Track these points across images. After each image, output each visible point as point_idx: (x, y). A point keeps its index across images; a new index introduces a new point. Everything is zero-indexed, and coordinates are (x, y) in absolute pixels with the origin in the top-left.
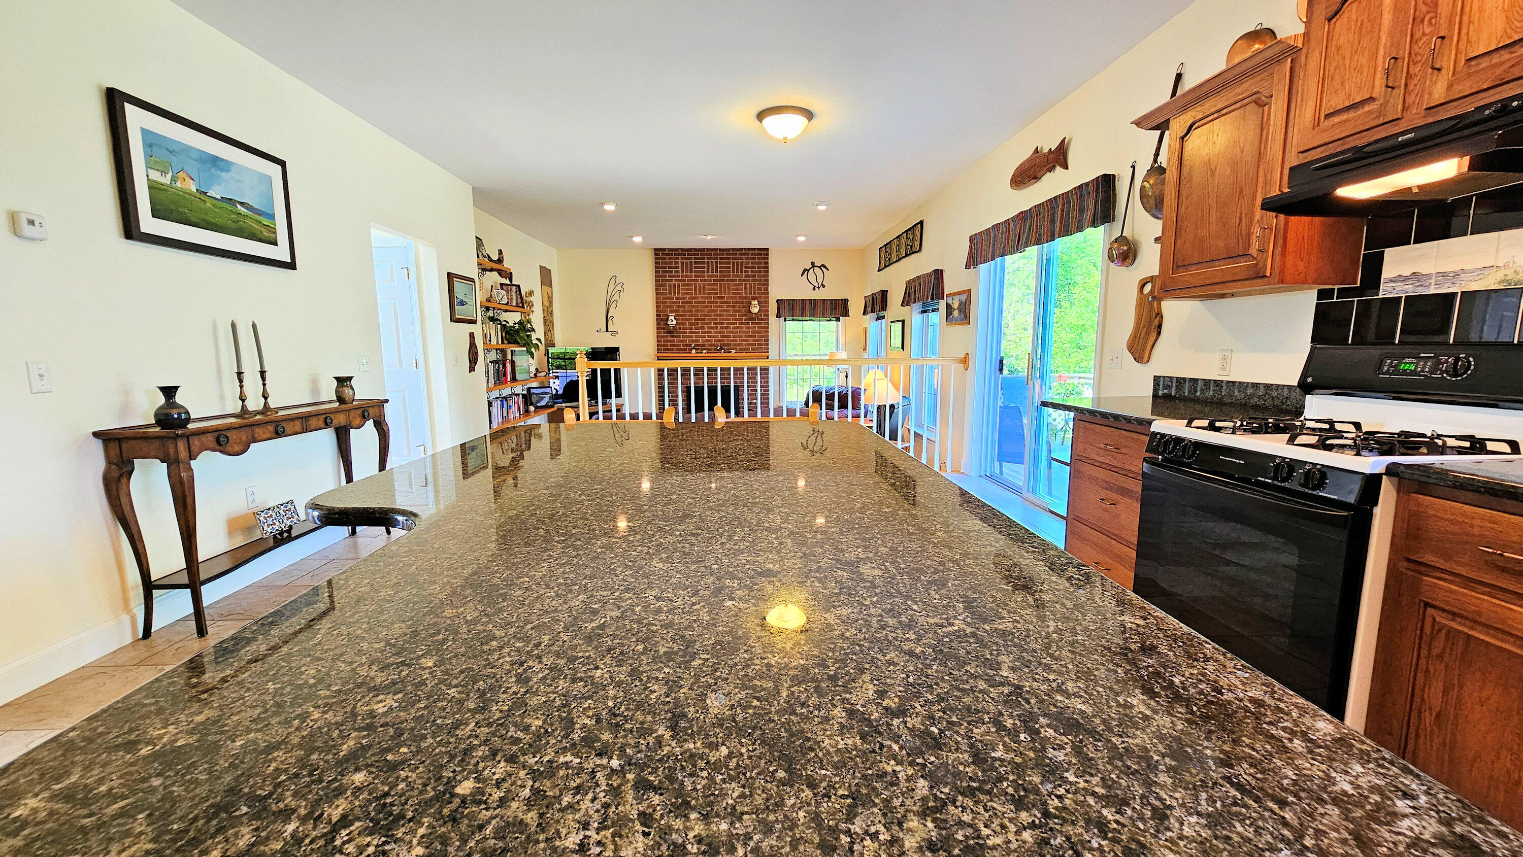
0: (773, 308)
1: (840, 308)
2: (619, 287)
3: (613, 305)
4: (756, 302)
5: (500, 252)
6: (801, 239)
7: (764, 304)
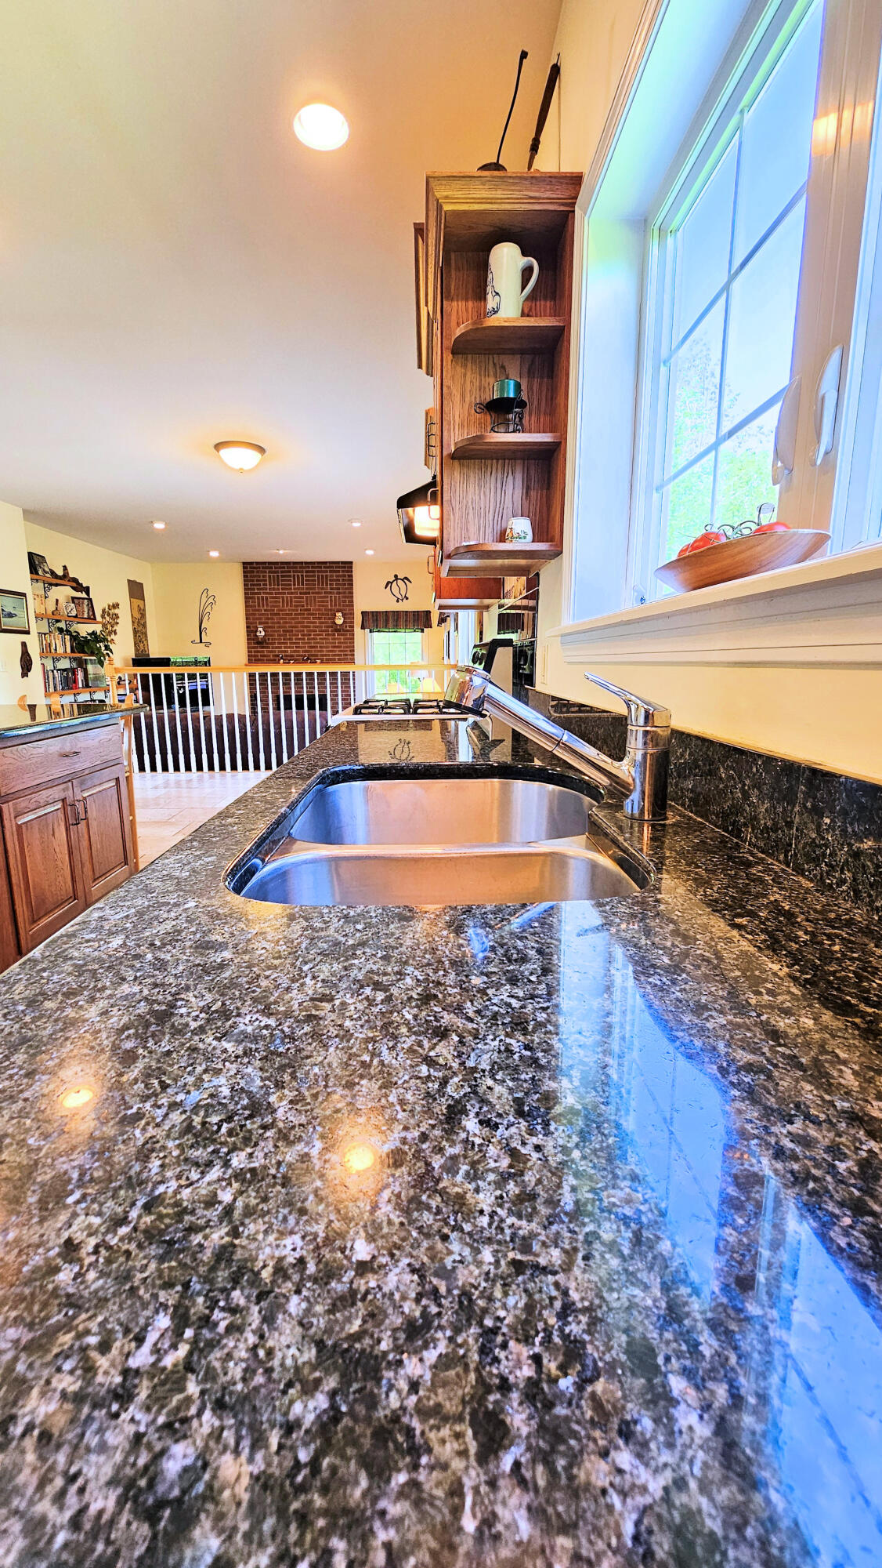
0: (358, 619)
1: (424, 620)
2: (211, 600)
3: (206, 617)
4: (340, 614)
5: (65, 568)
6: (370, 552)
7: (349, 616)
